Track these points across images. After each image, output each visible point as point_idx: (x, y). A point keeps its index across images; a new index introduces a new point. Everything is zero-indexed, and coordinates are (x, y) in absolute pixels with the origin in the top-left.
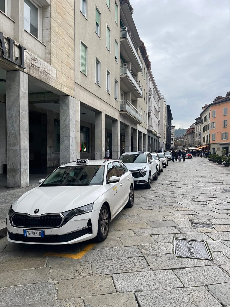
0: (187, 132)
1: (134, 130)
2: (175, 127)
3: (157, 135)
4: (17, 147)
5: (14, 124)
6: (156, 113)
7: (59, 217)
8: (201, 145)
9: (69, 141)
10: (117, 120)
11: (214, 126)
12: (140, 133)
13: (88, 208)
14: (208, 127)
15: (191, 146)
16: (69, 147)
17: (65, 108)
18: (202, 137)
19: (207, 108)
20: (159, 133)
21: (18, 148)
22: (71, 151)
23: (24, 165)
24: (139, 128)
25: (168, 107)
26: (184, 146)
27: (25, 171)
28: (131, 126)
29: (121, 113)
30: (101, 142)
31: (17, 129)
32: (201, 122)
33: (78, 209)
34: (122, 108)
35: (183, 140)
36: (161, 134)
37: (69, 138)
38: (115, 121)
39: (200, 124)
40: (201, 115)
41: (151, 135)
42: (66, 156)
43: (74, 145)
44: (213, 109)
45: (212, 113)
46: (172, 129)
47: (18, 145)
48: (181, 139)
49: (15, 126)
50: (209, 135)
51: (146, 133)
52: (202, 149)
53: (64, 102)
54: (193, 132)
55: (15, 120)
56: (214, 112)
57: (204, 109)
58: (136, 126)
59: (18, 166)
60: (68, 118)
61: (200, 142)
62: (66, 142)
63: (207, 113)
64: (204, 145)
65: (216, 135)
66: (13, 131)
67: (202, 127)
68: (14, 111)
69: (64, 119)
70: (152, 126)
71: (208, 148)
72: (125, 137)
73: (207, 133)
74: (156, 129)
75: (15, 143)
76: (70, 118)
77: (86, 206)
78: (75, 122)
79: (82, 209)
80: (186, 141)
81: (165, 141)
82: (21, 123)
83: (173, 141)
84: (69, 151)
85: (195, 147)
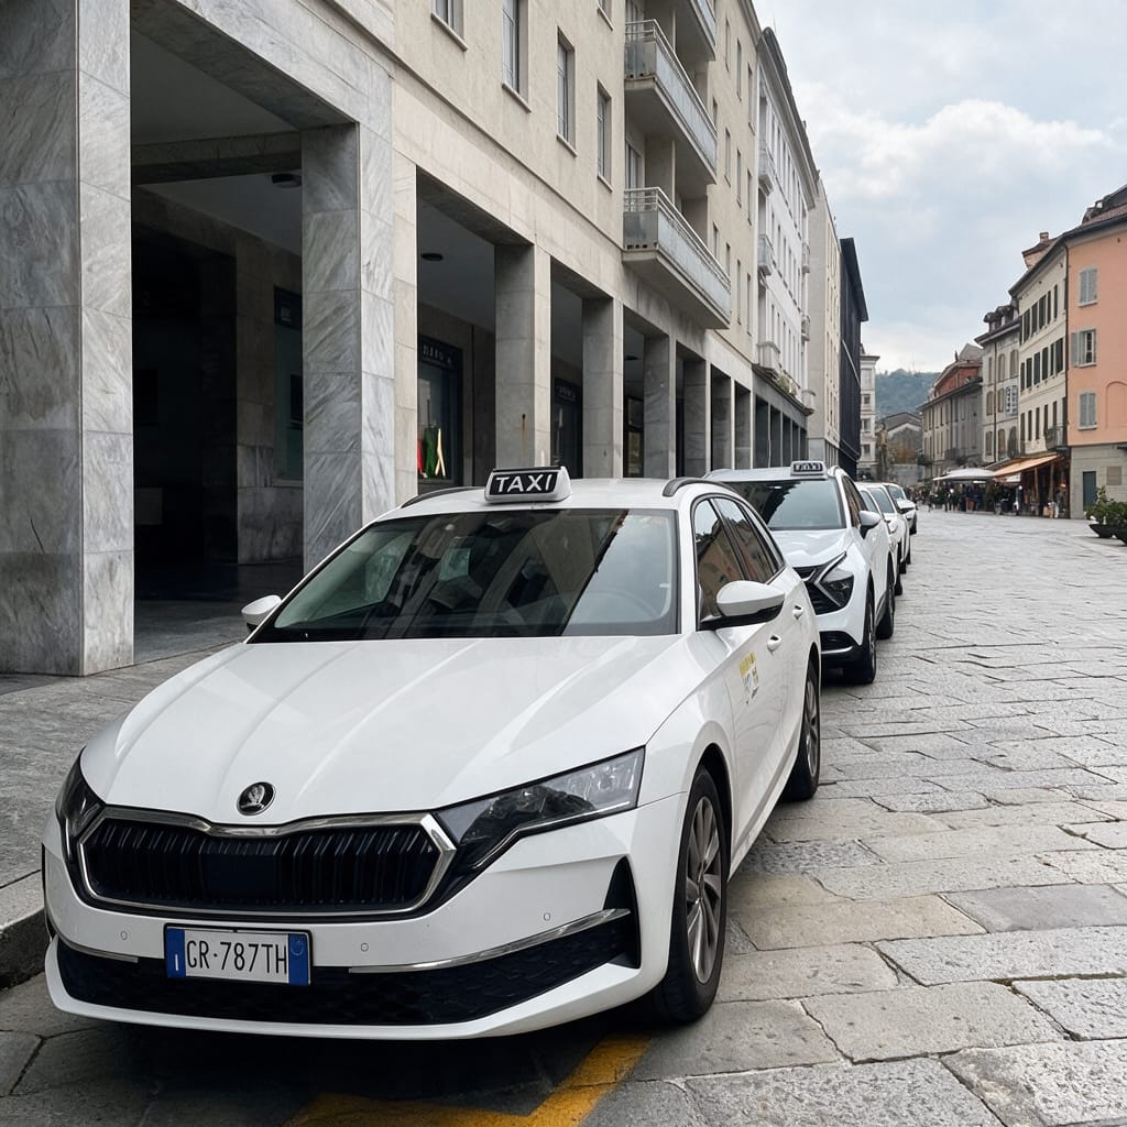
0: (938, 388)
1: (691, 363)
2: (878, 358)
3: (798, 398)
4: (60, 419)
5: (40, 270)
6: (793, 279)
7: (419, 843)
8: (1016, 455)
9: (358, 397)
10: (610, 299)
11: (1089, 348)
12: (720, 379)
13: (607, 781)
14: (1056, 359)
15: (961, 462)
16: (358, 437)
17: (335, 201)
18: (1023, 409)
19: (1049, 253)
20: (806, 388)
21: (69, 424)
22: (369, 463)
23: (105, 528)
24: (716, 352)
25: (848, 248)
26: (925, 462)
27: (111, 568)
28: (675, 336)
29: (628, 258)
30: (527, 419)
31: (60, 299)
32: (1019, 329)
33: (547, 785)
34: (636, 231)
35: (917, 429)
36: (814, 394)
37: (358, 384)
38: (596, 302)
39: (1008, 341)
40: (1015, 292)
41: (772, 398)
42: (340, 490)
43: (388, 421)
44: (1083, 259)
45: (1079, 277)
46: (862, 373)
47: (63, 401)
48: (907, 425)
49: (48, 282)
50: (1065, 400)
51: (748, 380)
52: (1025, 473)
53: (328, 165)
54: (974, 388)
55: (44, 246)
56: (1090, 278)
57: (1035, 259)
58: (702, 339)
59: (70, 536)
60: (349, 262)
61: (1013, 441)
62: (340, 407)
63: (1054, 278)
64: (1036, 456)
65: (1100, 403)
66: (33, 316)
67: (1023, 359)
68: (40, 190)
69: (326, 265)
70: (776, 343)
71: (1055, 469)
72: (647, 401)
73: (1049, 392)
74: (795, 367)
75: (47, 388)
76: (364, 261)
77: (592, 773)
78: (392, 289)
79: (570, 787)
80: (937, 434)
81: (832, 433)
82: (84, 265)
83: (868, 437)
84: (357, 463)
85: (984, 466)
